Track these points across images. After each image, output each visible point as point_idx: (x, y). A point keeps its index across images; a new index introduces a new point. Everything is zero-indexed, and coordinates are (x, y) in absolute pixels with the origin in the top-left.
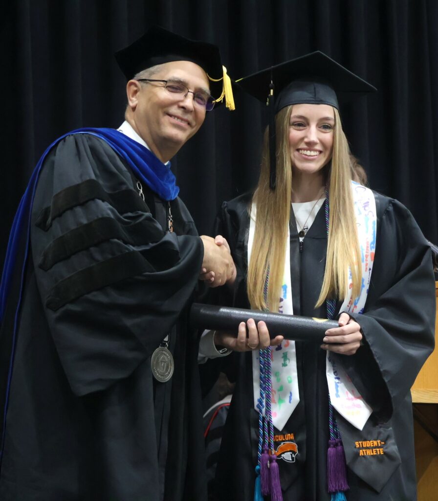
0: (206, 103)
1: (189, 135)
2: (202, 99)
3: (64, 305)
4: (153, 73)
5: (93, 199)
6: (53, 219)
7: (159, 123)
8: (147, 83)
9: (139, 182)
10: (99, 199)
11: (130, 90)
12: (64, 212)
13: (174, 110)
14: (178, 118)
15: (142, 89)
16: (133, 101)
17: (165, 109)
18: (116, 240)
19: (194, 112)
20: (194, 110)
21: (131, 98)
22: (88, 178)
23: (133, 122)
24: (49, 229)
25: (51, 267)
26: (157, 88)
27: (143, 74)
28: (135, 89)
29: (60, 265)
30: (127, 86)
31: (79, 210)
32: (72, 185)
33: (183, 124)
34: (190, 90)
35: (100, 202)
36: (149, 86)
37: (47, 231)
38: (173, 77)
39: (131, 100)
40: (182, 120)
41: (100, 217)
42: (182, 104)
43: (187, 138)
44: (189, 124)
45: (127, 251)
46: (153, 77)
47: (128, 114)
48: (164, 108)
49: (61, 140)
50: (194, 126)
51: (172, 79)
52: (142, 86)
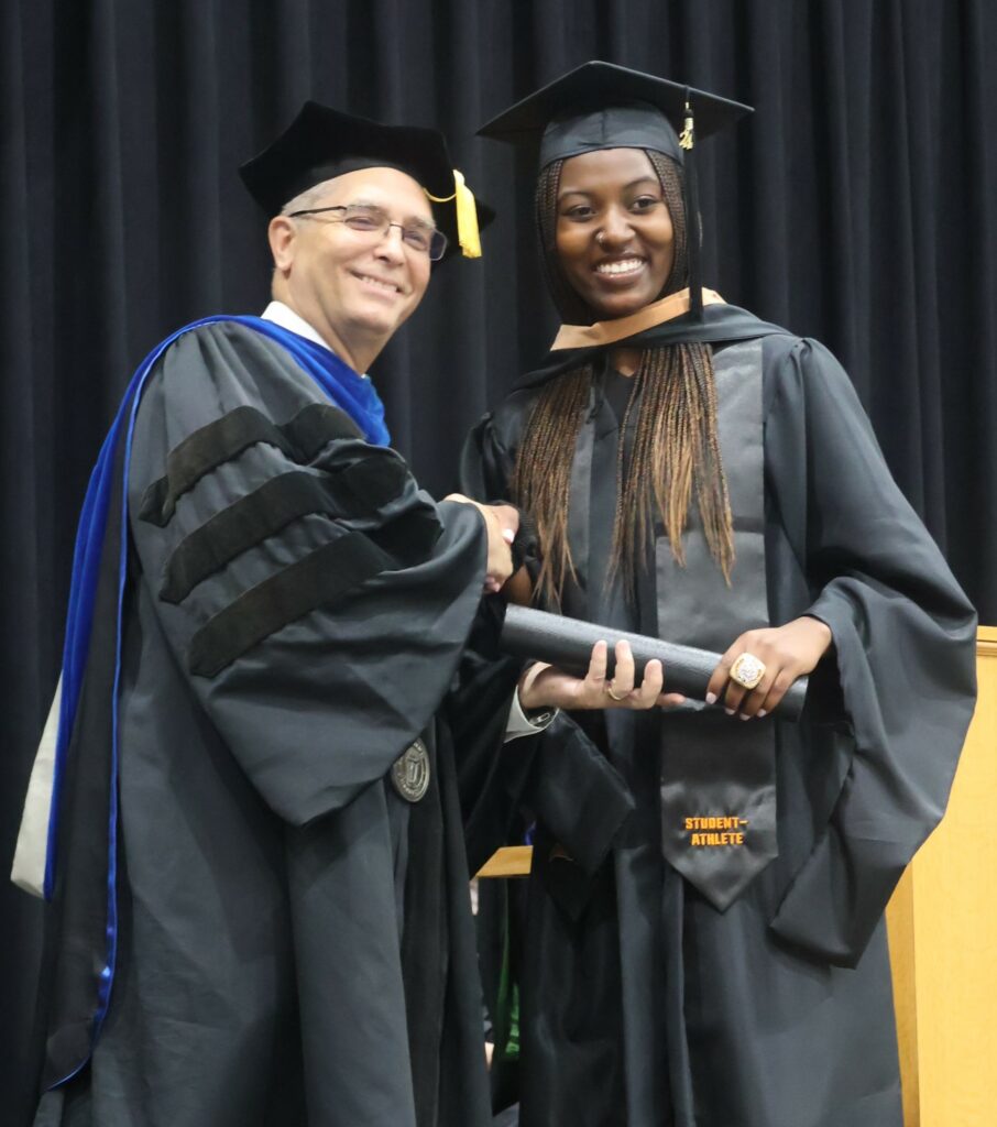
0: (429, 249)
1: (402, 314)
2: (418, 239)
3: (230, 664)
4: (317, 197)
5: (254, 444)
6: (178, 497)
7: (337, 292)
8: (308, 218)
10: (266, 442)
11: (276, 237)
12: (198, 479)
13: (368, 265)
14: (376, 279)
15: (300, 232)
16: (283, 259)
17: (348, 264)
18: (315, 517)
19: (407, 266)
20: (405, 260)
21: (280, 253)
22: (236, 407)
23: (289, 298)
24: (168, 521)
25: (188, 594)
26: (330, 225)
27: (299, 203)
28: (286, 233)
29: (207, 584)
30: (271, 226)
31: (228, 470)
32: (204, 425)
33: (389, 292)
34: (394, 223)
35: (267, 449)
36: (311, 222)
37: (164, 525)
38: (359, 200)
39: (281, 257)
40: (385, 282)
41: (274, 476)
42: (380, 252)
43: (399, 320)
44: (399, 290)
45: (340, 535)
46: (319, 204)
47: (279, 283)
48: (345, 263)
49: (171, 343)
50: (410, 294)
51: (356, 203)
52: (299, 227)
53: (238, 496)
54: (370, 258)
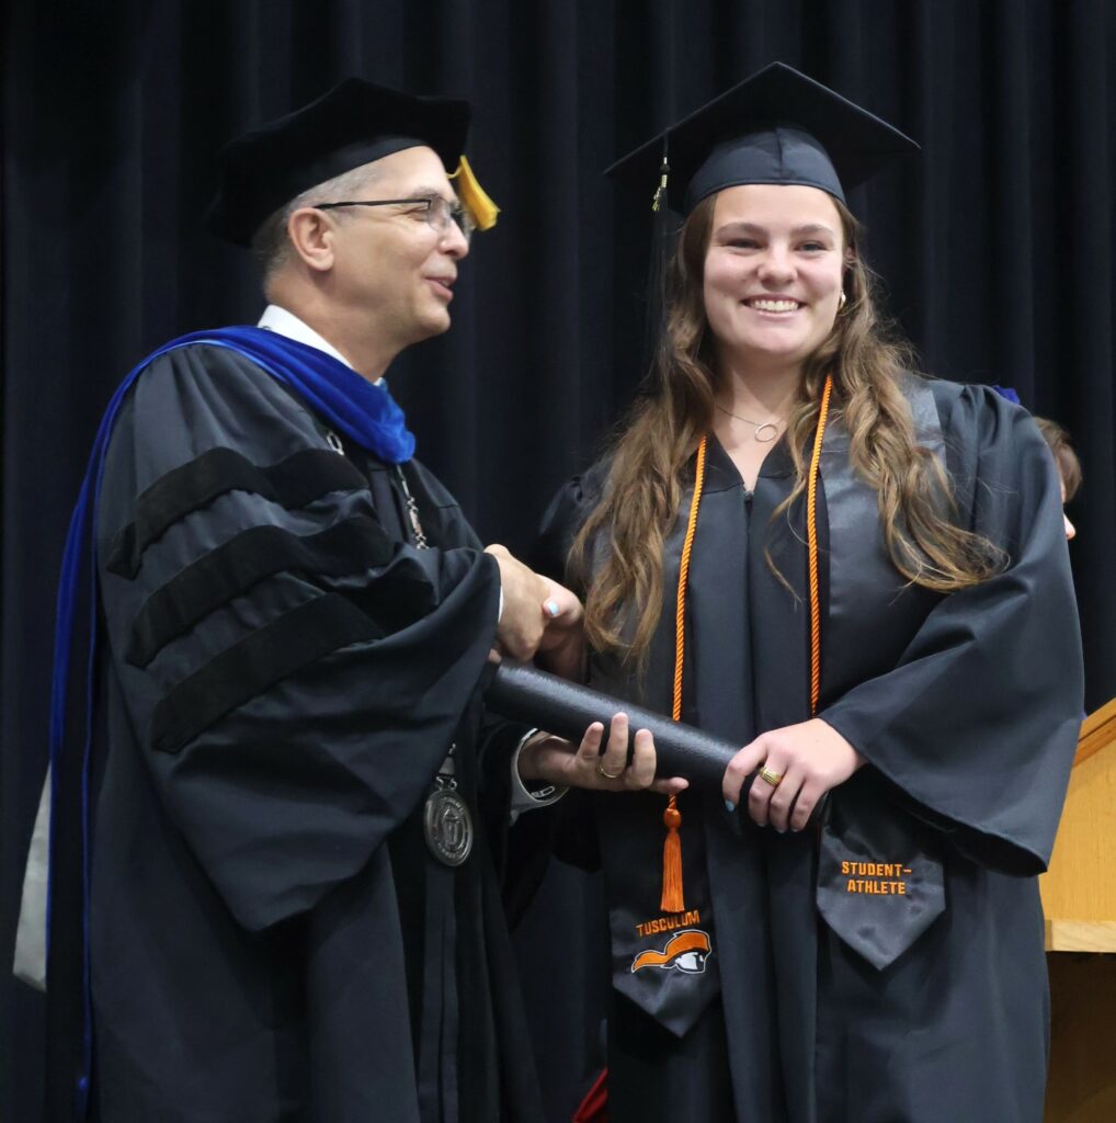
3: (195, 737)
5: (227, 492)
6: (144, 549)
9: (331, 434)
10: (240, 489)
12: (166, 529)
16: (319, 257)
18: (285, 575)
22: (210, 448)
24: (137, 572)
25: (151, 660)
29: (172, 648)
31: (197, 520)
32: (176, 467)
35: (242, 497)
37: (133, 578)
41: (245, 528)
45: (314, 597)
49: (145, 368)
53: (206, 550)
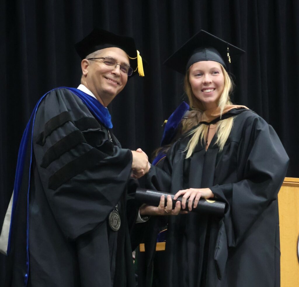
0: (128, 71)
1: (118, 91)
2: (125, 69)
3: (61, 185)
4: (96, 55)
5: (68, 122)
6: (46, 137)
7: (100, 83)
8: (93, 60)
11: (83, 65)
12: (52, 132)
14: (112, 80)
15: (90, 64)
16: (85, 72)
20: (120, 75)
21: (84, 70)
22: (63, 111)
24: (44, 144)
25: (48, 165)
26: (99, 63)
27: (91, 56)
28: (86, 64)
29: (54, 162)
30: (82, 63)
31: (60, 129)
32: (54, 116)
33: (114, 83)
34: (118, 64)
36: (94, 62)
37: (43, 146)
38: (108, 56)
39: (84, 71)
40: (114, 81)
42: (113, 72)
44: (118, 84)
46: (97, 57)
47: (83, 80)
48: (103, 74)
49: (48, 93)
50: (121, 85)
51: (108, 57)
52: (90, 63)
53: (63, 137)
54: (110, 74)
